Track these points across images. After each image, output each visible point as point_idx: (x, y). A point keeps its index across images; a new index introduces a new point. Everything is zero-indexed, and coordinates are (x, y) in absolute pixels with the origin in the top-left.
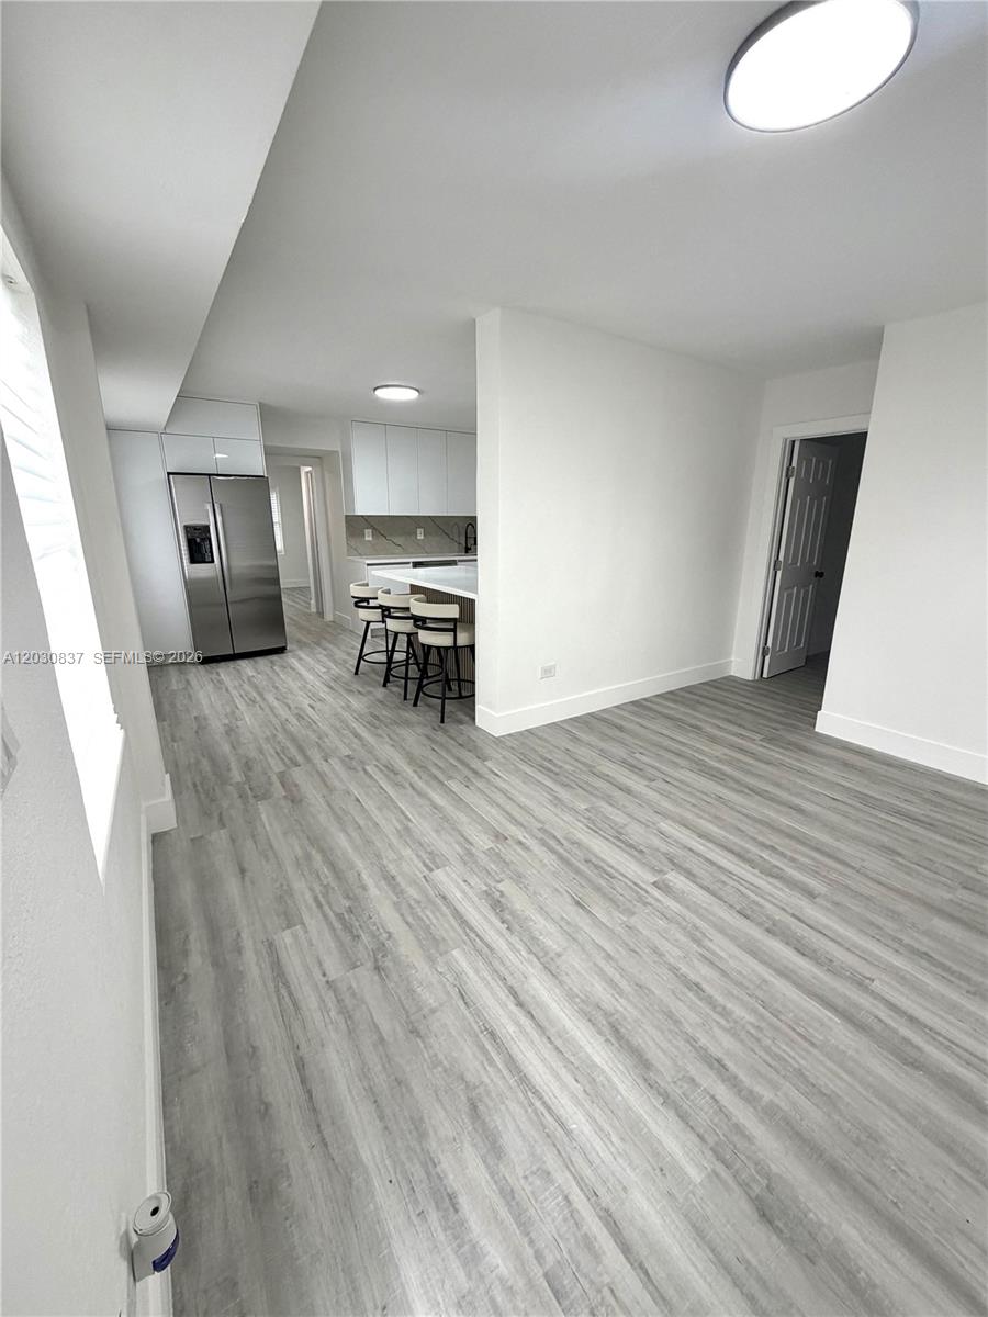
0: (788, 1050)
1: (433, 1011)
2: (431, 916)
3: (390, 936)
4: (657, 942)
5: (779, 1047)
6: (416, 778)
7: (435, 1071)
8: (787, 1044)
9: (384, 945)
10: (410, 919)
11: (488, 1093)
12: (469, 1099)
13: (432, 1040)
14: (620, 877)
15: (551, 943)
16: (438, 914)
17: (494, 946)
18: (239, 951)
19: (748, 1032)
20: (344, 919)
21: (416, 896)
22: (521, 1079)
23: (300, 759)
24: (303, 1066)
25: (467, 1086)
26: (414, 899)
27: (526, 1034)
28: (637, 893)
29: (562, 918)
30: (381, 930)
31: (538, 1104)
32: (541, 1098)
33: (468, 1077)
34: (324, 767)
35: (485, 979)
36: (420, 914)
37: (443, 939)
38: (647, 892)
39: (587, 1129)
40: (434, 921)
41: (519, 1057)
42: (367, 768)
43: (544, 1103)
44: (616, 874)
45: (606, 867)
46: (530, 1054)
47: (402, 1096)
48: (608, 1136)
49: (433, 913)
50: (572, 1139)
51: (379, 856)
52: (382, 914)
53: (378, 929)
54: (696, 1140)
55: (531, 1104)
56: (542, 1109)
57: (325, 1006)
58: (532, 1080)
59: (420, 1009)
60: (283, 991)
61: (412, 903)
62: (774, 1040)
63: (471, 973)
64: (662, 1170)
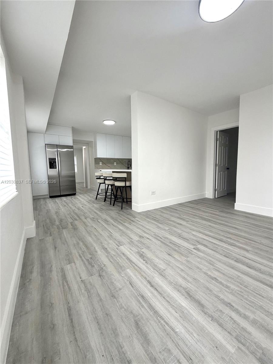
0: (254, 299)
1: (120, 289)
2: (119, 259)
3: (105, 265)
4: (198, 265)
5: (251, 298)
6: (114, 222)
7: (121, 310)
8: (253, 297)
9: (102, 268)
10: (112, 260)
11: (142, 318)
12: (135, 321)
13: (120, 300)
14: (182, 247)
15: (161, 266)
16: (121, 259)
17: (141, 268)
18: (51, 271)
19: (237, 293)
20: (89, 261)
21: (114, 254)
22: (155, 312)
23: (78, 219)
24: (70, 310)
25: (134, 316)
26: (113, 255)
27: (155, 296)
28: (189, 251)
29: (164, 259)
30: (102, 264)
31: (162, 322)
32: (163, 319)
33: (134, 312)
34: (85, 220)
35: (139, 278)
36: (115, 259)
37: (124, 266)
38: (192, 251)
39: (183, 331)
40: (120, 261)
41: (153, 304)
42: (98, 220)
43: (165, 321)
44: (180, 246)
45: (177, 244)
46: (157, 303)
47: (108, 320)
48: (192, 333)
49: (120, 258)
50: (178, 335)
51: (102, 243)
52: (102, 259)
53: (101, 264)
54: (228, 335)
55: (160, 322)
56: (164, 323)
57: (80, 289)
58: (159, 313)
59: (116, 288)
60: (65, 284)
61: (112, 255)
62: (248, 296)
63: (133, 276)
64: (217, 347)
